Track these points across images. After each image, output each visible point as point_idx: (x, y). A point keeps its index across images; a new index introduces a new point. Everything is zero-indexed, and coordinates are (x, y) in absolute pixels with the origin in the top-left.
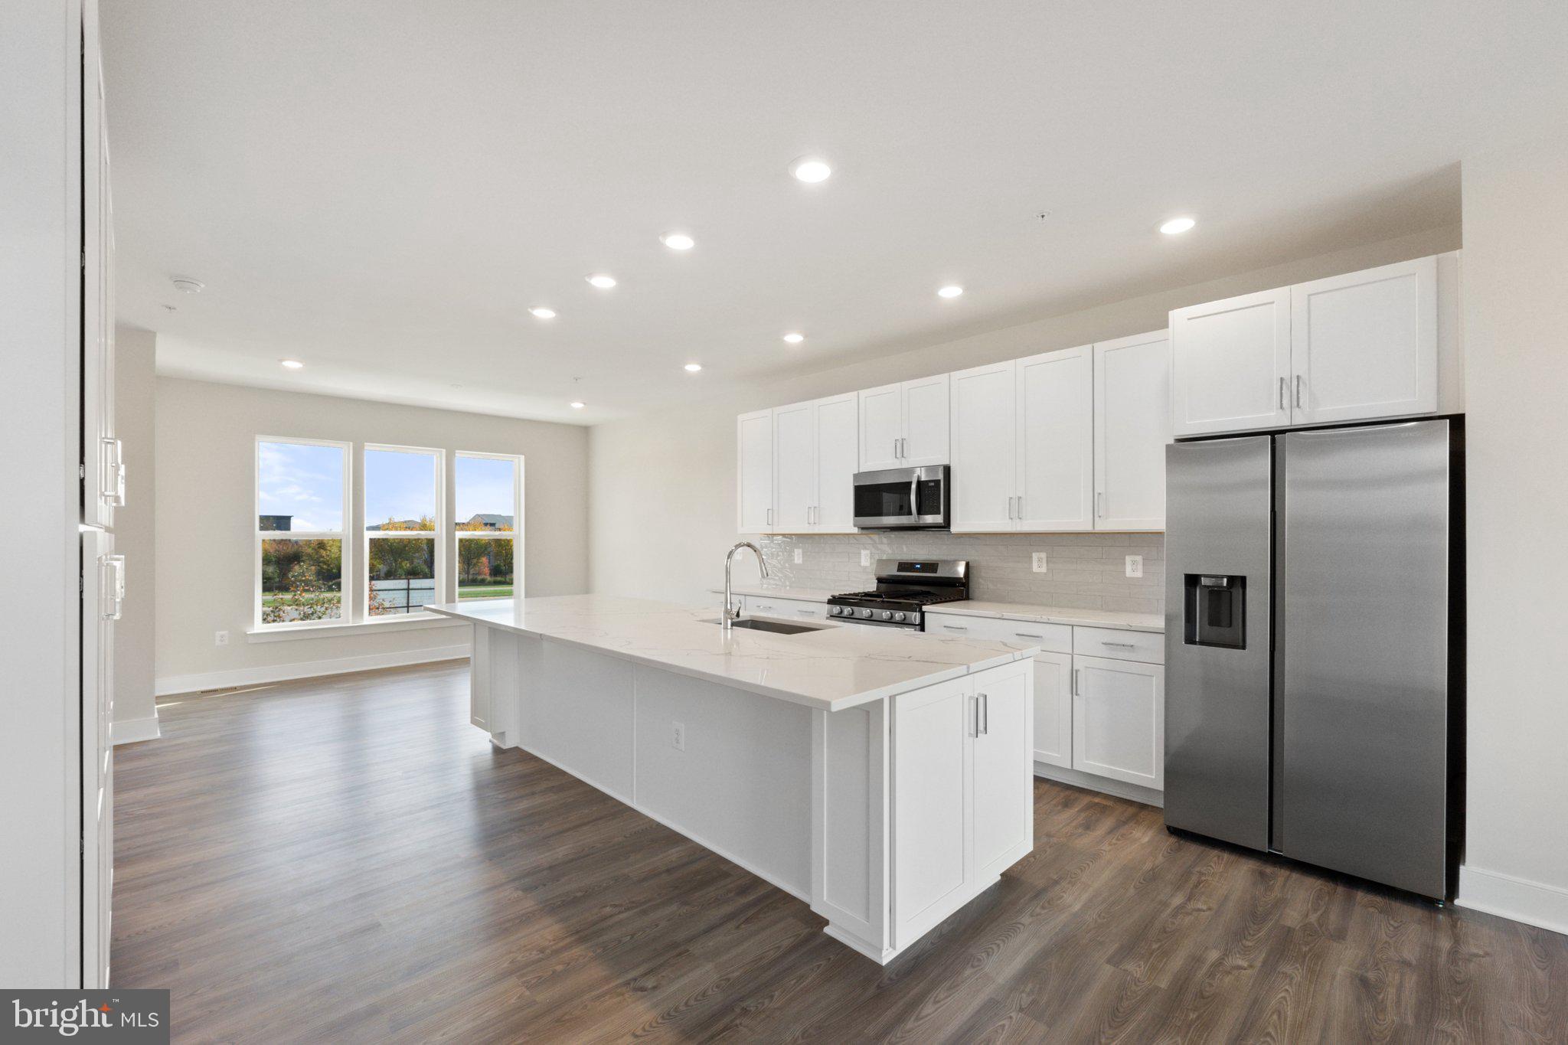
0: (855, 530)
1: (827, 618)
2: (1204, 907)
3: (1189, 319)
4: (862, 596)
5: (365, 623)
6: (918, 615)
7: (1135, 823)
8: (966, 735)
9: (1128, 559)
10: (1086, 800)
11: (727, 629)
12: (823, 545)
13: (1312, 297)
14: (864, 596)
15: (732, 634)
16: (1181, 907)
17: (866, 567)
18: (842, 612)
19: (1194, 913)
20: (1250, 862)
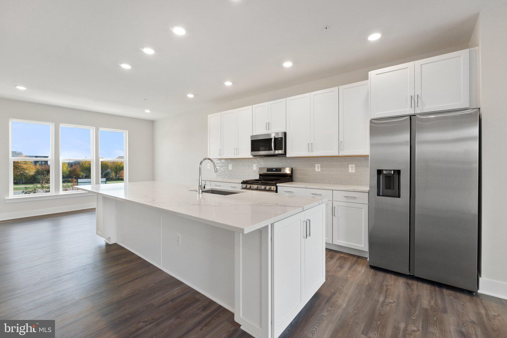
0: (251, 157)
1: (241, 189)
2: (392, 302)
3: (376, 75)
4: (254, 181)
5: (60, 194)
6: (275, 187)
7: (358, 264)
8: (302, 237)
9: (350, 166)
10: (338, 255)
11: (200, 193)
12: (239, 163)
13: (422, 66)
14: (255, 181)
15: (202, 196)
16: (384, 302)
17: (255, 171)
18: (246, 187)
19: (390, 305)
20: (402, 279)
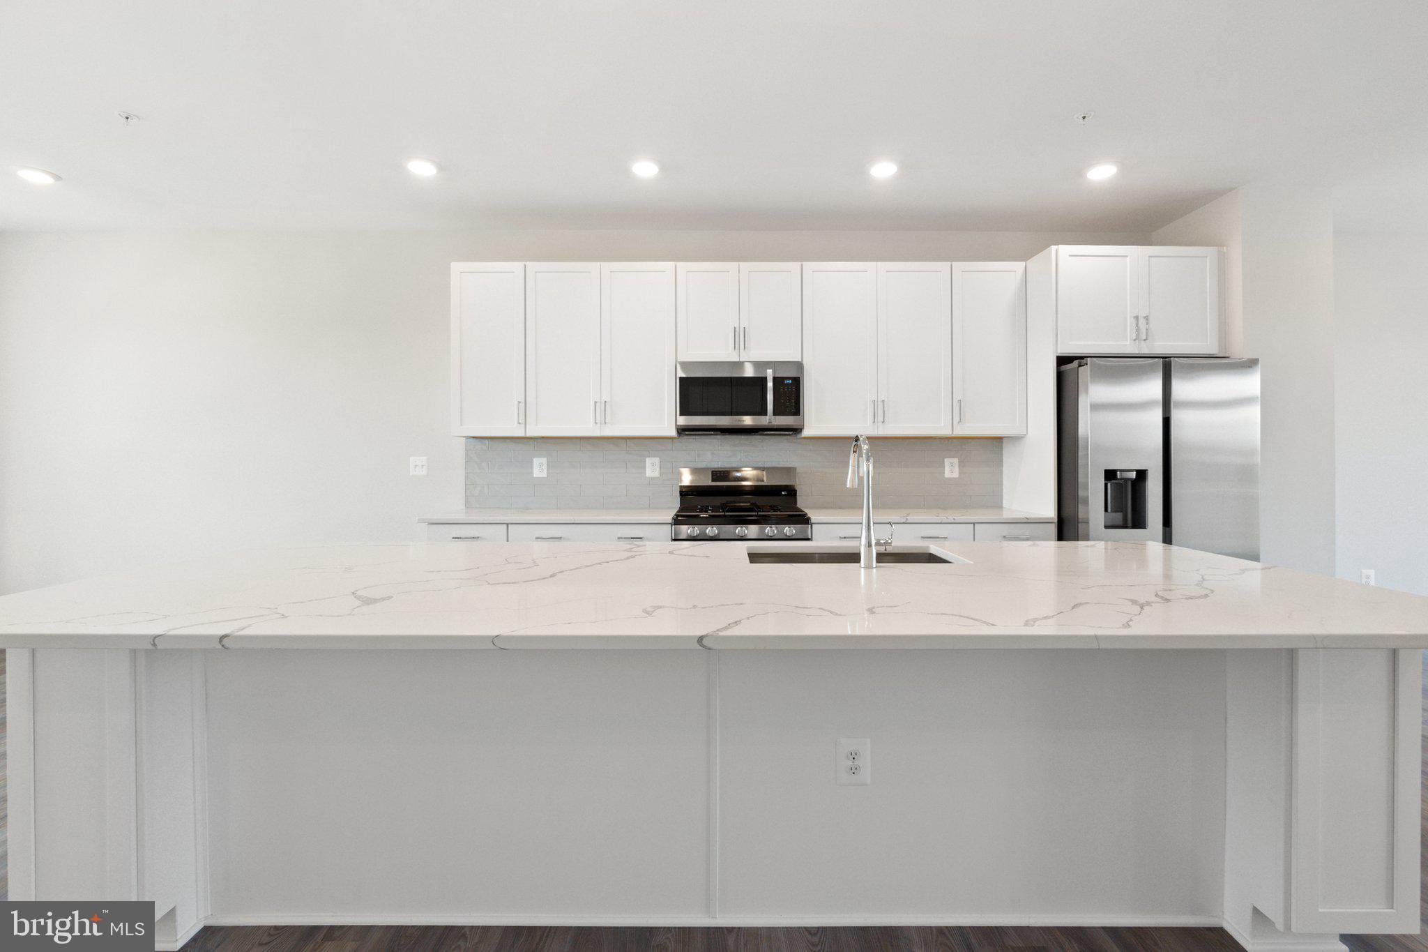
0: (675, 432)
3: (1070, 256)
9: (947, 461)
13: (1152, 259)
17: (652, 479)
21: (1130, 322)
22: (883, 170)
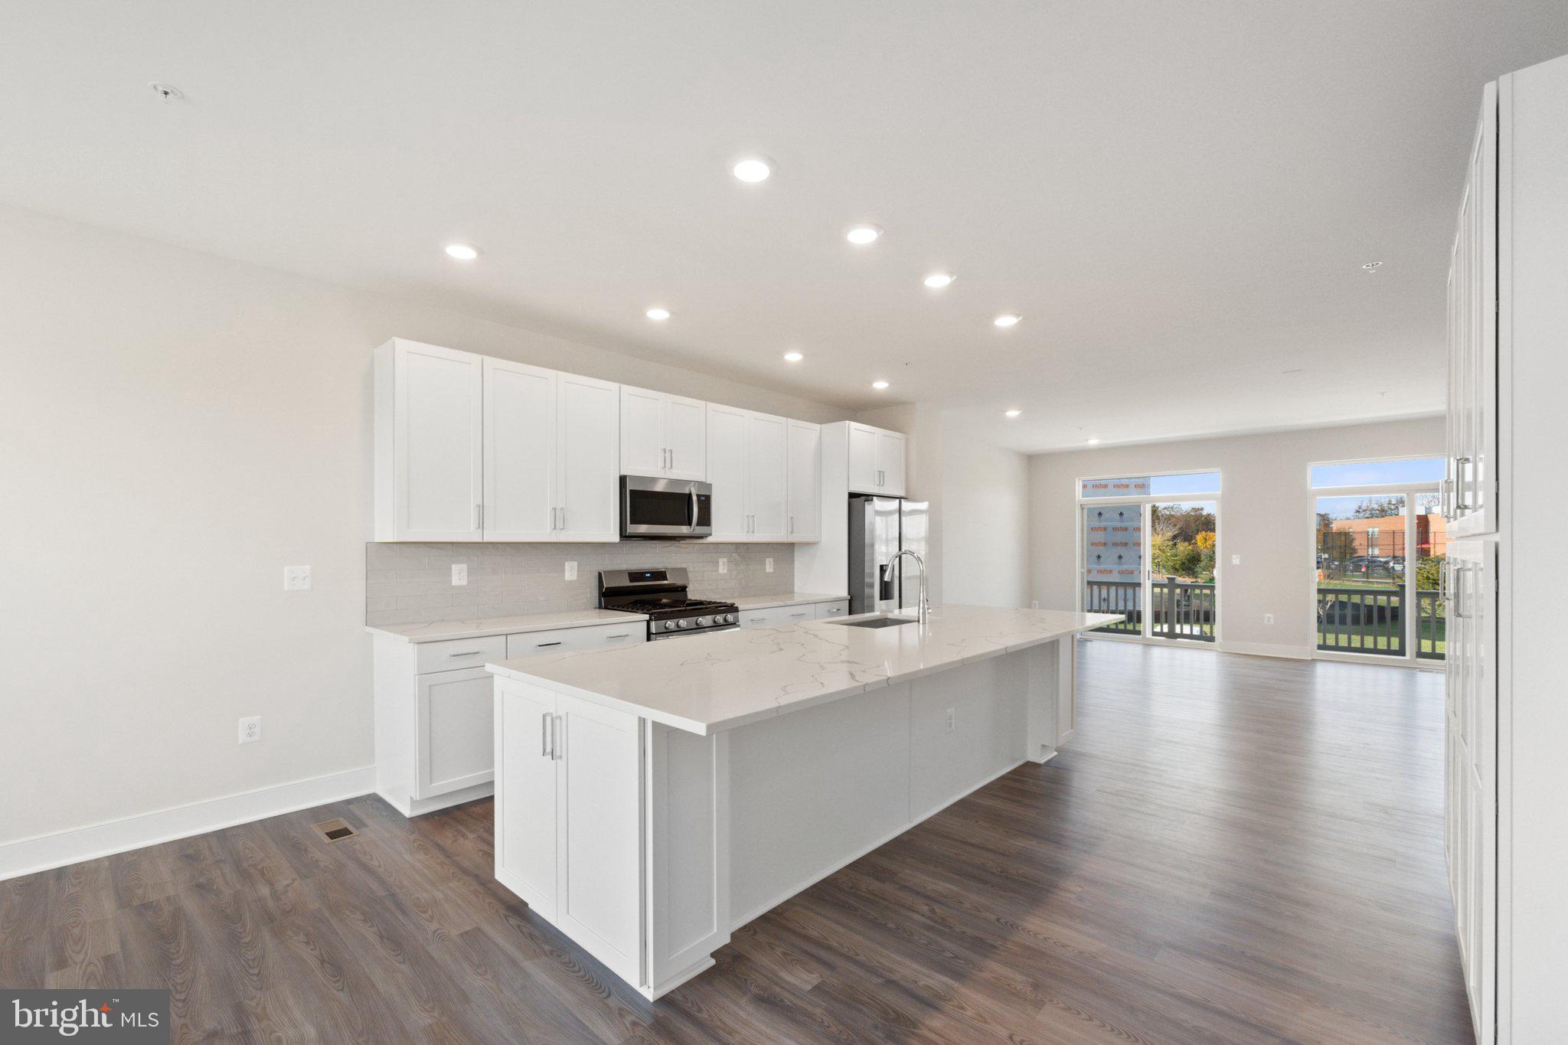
3: (854, 429)
9: (767, 560)
21: (877, 475)
22: (793, 357)
